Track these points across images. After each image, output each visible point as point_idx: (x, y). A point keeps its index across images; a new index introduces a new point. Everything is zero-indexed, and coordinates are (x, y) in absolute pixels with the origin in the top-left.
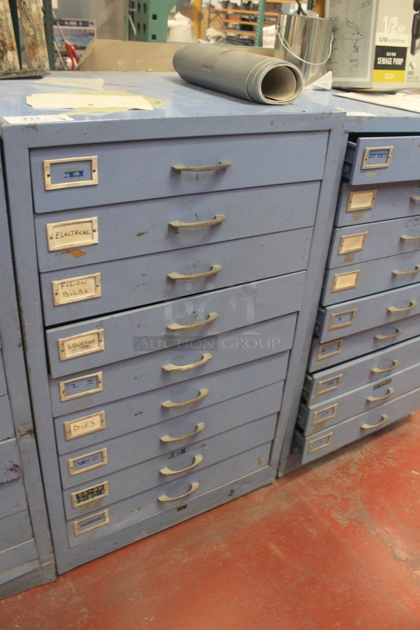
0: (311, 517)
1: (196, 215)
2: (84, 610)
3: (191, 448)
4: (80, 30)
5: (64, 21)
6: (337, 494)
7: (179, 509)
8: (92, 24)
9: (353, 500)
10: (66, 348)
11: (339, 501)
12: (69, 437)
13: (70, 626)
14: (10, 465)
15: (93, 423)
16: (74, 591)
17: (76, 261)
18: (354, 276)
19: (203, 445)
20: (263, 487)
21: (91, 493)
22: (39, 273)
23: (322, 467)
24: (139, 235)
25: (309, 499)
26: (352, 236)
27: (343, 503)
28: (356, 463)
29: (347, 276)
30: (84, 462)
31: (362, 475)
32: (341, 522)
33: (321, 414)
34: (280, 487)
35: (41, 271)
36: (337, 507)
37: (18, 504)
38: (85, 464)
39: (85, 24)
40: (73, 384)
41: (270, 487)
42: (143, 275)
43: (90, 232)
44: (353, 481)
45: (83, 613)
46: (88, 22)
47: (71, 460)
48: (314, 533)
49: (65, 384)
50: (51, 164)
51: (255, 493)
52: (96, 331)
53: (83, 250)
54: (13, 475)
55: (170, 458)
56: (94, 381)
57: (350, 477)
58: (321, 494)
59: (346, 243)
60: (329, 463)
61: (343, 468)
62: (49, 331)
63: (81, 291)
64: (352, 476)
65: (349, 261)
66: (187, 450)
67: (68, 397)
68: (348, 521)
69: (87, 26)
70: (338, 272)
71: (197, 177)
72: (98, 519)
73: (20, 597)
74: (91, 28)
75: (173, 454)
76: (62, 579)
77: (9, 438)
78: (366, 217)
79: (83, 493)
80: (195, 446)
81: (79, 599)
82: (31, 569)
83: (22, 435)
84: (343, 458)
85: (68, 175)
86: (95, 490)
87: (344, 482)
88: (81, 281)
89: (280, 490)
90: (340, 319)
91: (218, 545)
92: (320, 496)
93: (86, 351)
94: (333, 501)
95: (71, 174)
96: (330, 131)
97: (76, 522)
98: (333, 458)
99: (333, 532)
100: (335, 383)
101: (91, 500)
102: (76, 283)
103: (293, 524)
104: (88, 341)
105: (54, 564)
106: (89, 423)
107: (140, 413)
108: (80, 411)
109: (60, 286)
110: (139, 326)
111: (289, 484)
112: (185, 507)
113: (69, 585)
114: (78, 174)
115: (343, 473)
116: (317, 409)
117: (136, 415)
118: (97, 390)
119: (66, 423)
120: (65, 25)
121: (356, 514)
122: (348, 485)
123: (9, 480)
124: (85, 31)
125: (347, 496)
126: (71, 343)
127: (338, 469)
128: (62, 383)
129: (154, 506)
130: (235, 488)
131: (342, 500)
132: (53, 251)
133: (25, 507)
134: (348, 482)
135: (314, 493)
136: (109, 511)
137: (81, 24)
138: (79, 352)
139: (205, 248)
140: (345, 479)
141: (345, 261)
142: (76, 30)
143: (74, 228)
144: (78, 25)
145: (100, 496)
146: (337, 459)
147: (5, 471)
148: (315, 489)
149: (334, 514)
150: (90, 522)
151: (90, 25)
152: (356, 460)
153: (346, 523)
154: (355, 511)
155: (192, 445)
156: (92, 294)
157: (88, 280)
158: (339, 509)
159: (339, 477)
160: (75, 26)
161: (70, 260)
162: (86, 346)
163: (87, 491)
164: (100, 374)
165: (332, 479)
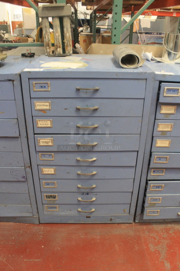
0: (140, 242)
1: (87, 105)
2: (41, 236)
3: (91, 194)
4: (158, 36)
5: (152, 33)
6: (157, 238)
7: (87, 217)
8: (163, 34)
9: (163, 243)
10: (41, 142)
11: (156, 241)
12: (43, 173)
13: (35, 239)
14: (22, 176)
15: (51, 171)
16: (42, 230)
17: (44, 114)
18: (168, 142)
19: (96, 194)
20: (127, 223)
21: (51, 197)
22: (32, 116)
23: (158, 226)
24: (65, 109)
25: (143, 235)
26: (164, 124)
27: (157, 242)
28: (175, 230)
29: (163, 141)
30: (48, 184)
31: (174, 236)
32: (151, 249)
33: (153, 200)
34: (134, 226)
35: (33, 115)
36: (153, 243)
37: (26, 191)
38: (48, 185)
39: (160, 34)
40: (44, 155)
41: (131, 225)
42: (67, 123)
43: (48, 105)
44: (168, 236)
45: (40, 237)
46: (162, 33)
47: (44, 182)
48: (137, 248)
49: (41, 154)
50: (35, 83)
51: (123, 224)
52: (50, 138)
53: (46, 111)
54: (23, 180)
55: (82, 195)
56: (51, 156)
57: (168, 234)
58: (150, 235)
59: (160, 126)
60: (162, 225)
61: (167, 229)
62: (35, 135)
63: (45, 124)
64: (169, 234)
65: (164, 135)
66: (89, 194)
67: (42, 159)
68: (155, 250)
69: (161, 34)
70: (158, 139)
71: (86, 92)
72: (54, 208)
73: (27, 224)
74: (162, 35)
75: (83, 193)
76: (41, 225)
77: (22, 167)
78: (171, 117)
79: (48, 195)
80: (93, 194)
81: (42, 233)
82: (30, 216)
83: (27, 167)
84: (169, 226)
85: (41, 87)
86: (53, 196)
87: (163, 235)
88: (45, 121)
89: (134, 227)
90: (160, 159)
91: (97, 236)
92: (149, 236)
93: (47, 144)
94: (153, 240)
95: (42, 87)
96: (146, 79)
97: (46, 206)
98: (165, 224)
99: (145, 251)
100: (160, 187)
101: (51, 199)
102: (44, 121)
103: (130, 241)
104: (48, 141)
105: (38, 217)
106: (50, 170)
107: (69, 173)
108: (47, 165)
109: (39, 121)
110: (66, 141)
111: (139, 226)
112: (90, 217)
113: (42, 227)
114: (44, 87)
115: (166, 231)
116: (150, 196)
117: (67, 173)
118: (52, 159)
119: (42, 168)
120: (151, 34)
121: (160, 249)
122: (164, 236)
123: (22, 181)
124: (160, 36)
125: (161, 240)
126: (42, 140)
127: (165, 229)
128: (40, 154)
129: (76, 211)
130: (112, 218)
131: (157, 241)
132: (36, 110)
133: (28, 192)
134: (165, 235)
135: (147, 233)
136: (58, 206)
137: (158, 34)
138: (45, 144)
139: (92, 118)
140: (165, 234)
141: (161, 135)
142: (156, 36)
143: (43, 104)
144: (157, 34)
145: (54, 199)
146: (167, 225)
147: (21, 177)
148: (149, 232)
149: (150, 245)
150: (51, 208)
151: (162, 34)
152: (176, 229)
153: (153, 250)
154: (161, 248)
155: (92, 192)
156: (50, 126)
157: (48, 121)
158: (154, 244)
159: (163, 232)
160: (156, 34)
161: (41, 114)
162: (47, 143)
163: (50, 195)
164: (53, 154)
165: (159, 232)
